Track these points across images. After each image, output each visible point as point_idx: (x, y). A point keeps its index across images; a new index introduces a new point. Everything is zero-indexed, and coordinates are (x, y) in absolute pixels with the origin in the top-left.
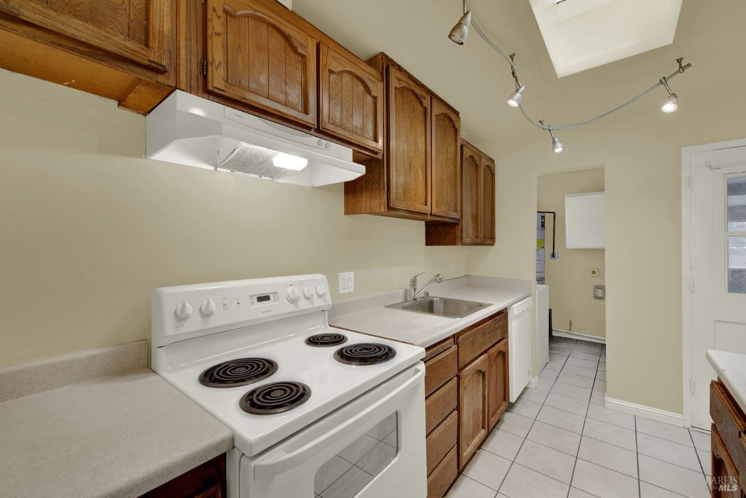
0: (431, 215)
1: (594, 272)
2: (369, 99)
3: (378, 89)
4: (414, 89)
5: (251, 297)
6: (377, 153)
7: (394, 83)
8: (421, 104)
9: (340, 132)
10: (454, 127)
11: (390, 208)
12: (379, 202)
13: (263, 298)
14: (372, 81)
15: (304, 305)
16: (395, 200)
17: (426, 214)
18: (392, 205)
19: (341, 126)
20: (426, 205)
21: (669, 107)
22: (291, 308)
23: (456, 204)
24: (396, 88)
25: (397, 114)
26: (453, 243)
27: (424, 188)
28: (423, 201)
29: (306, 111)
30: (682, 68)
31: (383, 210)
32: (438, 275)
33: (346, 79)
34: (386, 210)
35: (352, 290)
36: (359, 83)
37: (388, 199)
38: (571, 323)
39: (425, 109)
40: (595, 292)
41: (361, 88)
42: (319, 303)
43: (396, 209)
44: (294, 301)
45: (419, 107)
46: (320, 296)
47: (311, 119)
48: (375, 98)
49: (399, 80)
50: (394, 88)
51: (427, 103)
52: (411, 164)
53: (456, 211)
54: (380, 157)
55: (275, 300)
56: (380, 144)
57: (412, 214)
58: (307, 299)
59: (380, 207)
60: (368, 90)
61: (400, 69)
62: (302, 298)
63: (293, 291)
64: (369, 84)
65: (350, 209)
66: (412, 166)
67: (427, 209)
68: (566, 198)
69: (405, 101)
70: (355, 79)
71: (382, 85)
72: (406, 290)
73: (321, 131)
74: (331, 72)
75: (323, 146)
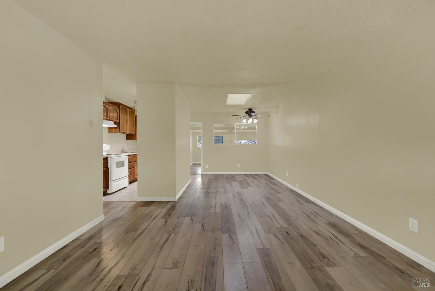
2: (116, 112)
3: (118, 111)
4: (124, 107)
9: (112, 119)
10: (133, 113)
11: (120, 132)
23: (134, 130)
25: (121, 114)
26: (133, 139)
27: (126, 127)
28: (126, 130)
31: (118, 132)
32: (130, 146)
37: (120, 130)
39: (127, 111)
41: (115, 111)
45: (125, 111)
47: (108, 118)
48: (117, 112)
49: (122, 107)
50: (120, 109)
52: (124, 123)
53: (134, 132)
54: (118, 122)
56: (118, 121)
57: (124, 133)
60: (116, 111)
64: (116, 109)
67: (127, 132)
69: (122, 110)
70: (114, 109)
71: (118, 109)
72: (121, 150)
73: (109, 120)
74: (110, 109)
75: (109, 122)
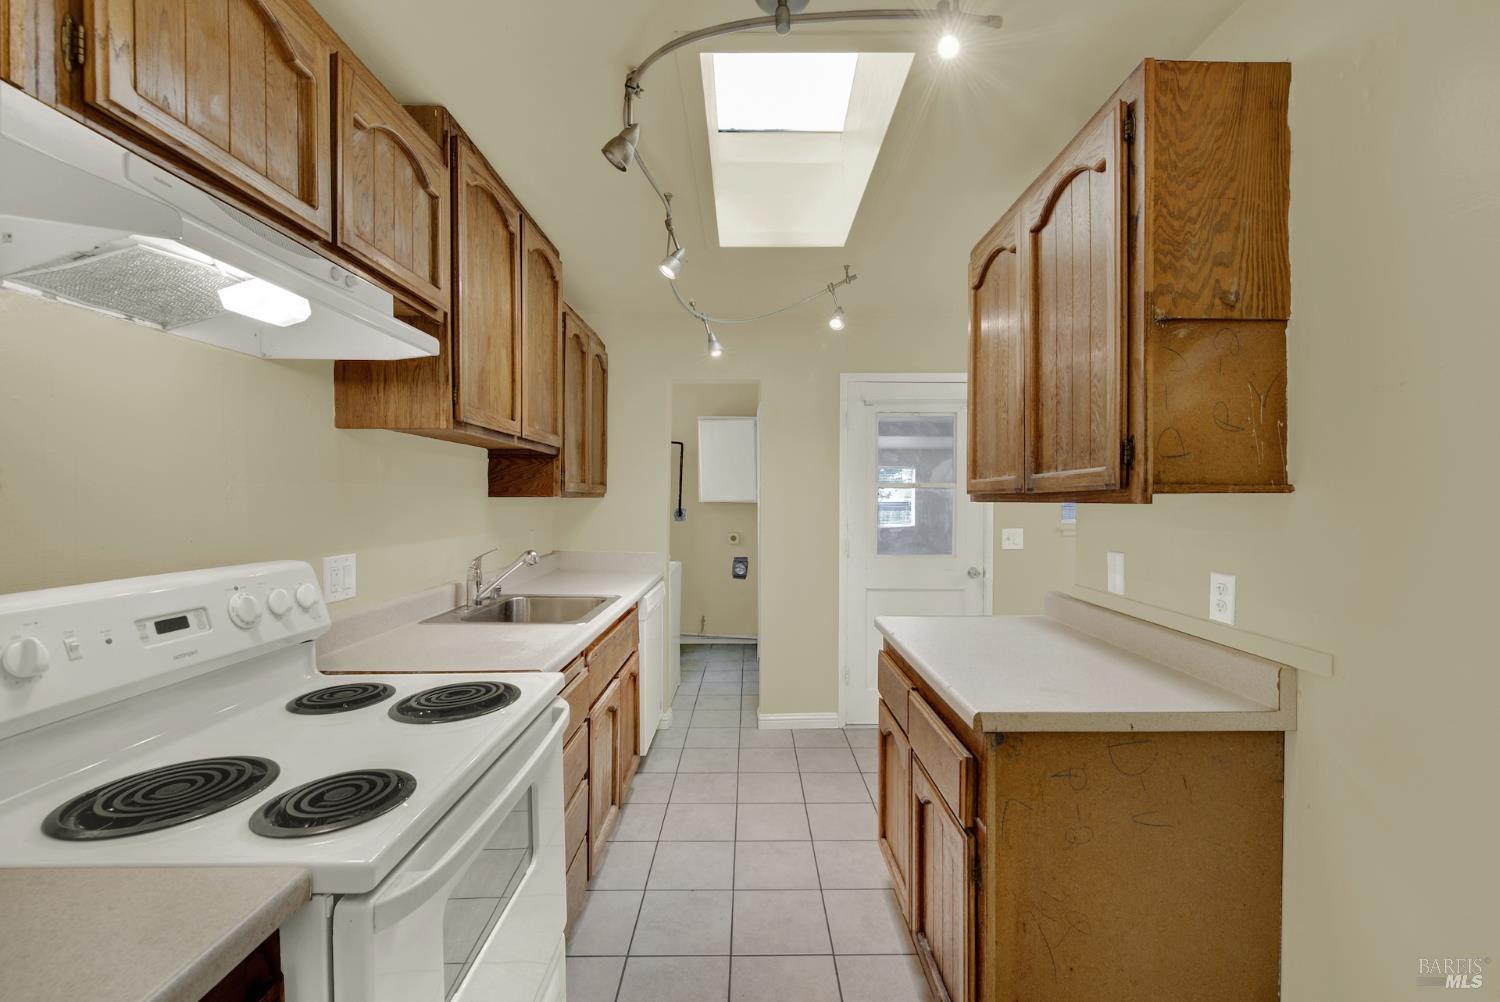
0: (519, 438)
1: (733, 538)
2: (424, 199)
3: (440, 184)
4: (495, 192)
5: (140, 622)
6: (433, 309)
7: (465, 177)
8: (506, 226)
9: (375, 257)
10: (553, 277)
11: (458, 422)
12: (434, 408)
13: (172, 624)
14: (431, 164)
15: (271, 632)
16: (467, 407)
17: (513, 436)
18: (462, 418)
19: (372, 244)
20: (513, 419)
21: (836, 324)
22: (243, 641)
23: (555, 419)
24: (468, 185)
25: (469, 236)
26: (546, 491)
27: (509, 386)
28: (509, 412)
29: (309, 201)
30: (849, 279)
31: (443, 424)
32: (529, 553)
33: (383, 146)
34: (451, 426)
35: (352, 593)
36: (406, 162)
37: (455, 405)
38: (703, 621)
39: (512, 235)
40: (734, 568)
41: (409, 172)
42: (304, 625)
43: (467, 425)
44: (247, 626)
45: (501, 232)
46: (306, 610)
47: (321, 219)
48: (433, 198)
49: (474, 171)
50: (464, 185)
51: (514, 226)
52: (489, 339)
53: (555, 432)
54: (439, 317)
55: (201, 626)
56: (443, 295)
58: (277, 616)
59: (437, 415)
60: (422, 180)
61: (474, 149)
62: (267, 617)
63: (248, 601)
64: (425, 165)
66: (492, 341)
67: (514, 427)
68: (700, 423)
69: (480, 213)
70: (398, 151)
71: (446, 175)
72: (458, 587)
73: (334, 247)
74: (358, 125)
75: (340, 282)
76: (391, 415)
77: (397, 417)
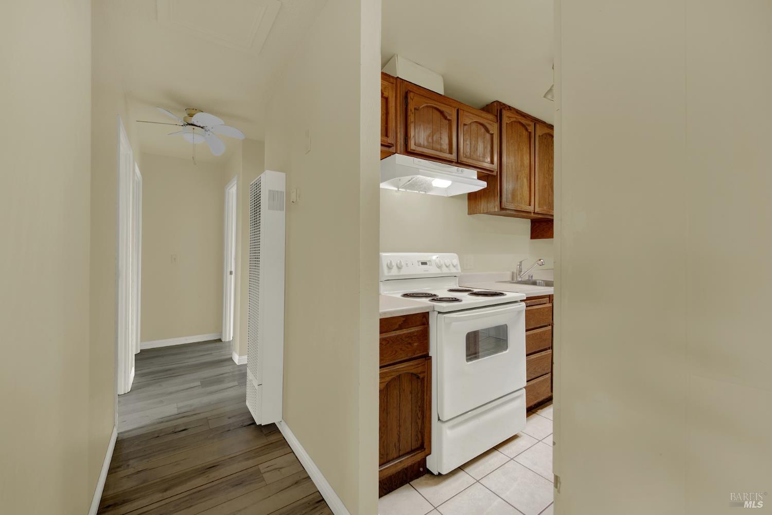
0: (534, 213)
2: (488, 136)
3: (494, 129)
4: (520, 120)
5: (418, 261)
6: (492, 171)
7: (505, 120)
8: (527, 130)
9: (470, 161)
11: (502, 209)
12: (494, 206)
13: (424, 263)
14: (490, 124)
15: (445, 270)
16: (505, 203)
17: (530, 212)
18: (503, 206)
19: (470, 158)
20: (530, 205)
22: (438, 271)
24: (507, 123)
25: (508, 141)
27: (528, 193)
28: (528, 202)
29: (451, 153)
31: (496, 210)
32: (540, 260)
33: (474, 126)
34: (499, 210)
36: (482, 127)
37: (501, 202)
39: (530, 133)
41: (483, 130)
42: (453, 271)
43: (506, 209)
44: (439, 267)
45: (525, 133)
46: (454, 266)
47: (453, 157)
48: (492, 134)
49: (509, 117)
50: (505, 125)
51: (531, 129)
52: (517, 176)
54: (495, 173)
55: (430, 265)
56: (495, 166)
57: (519, 214)
58: (447, 267)
59: (495, 208)
60: (487, 130)
61: (510, 108)
62: (444, 266)
63: (440, 261)
64: (488, 126)
65: (471, 212)
66: (519, 177)
67: (531, 209)
69: (513, 131)
70: (479, 125)
71: (496, 126)
72: (513, 273)
73: (459, 163)
74: (465, 125)
75: (460, 172)
76: (482, 209)
77: (483, 209)
